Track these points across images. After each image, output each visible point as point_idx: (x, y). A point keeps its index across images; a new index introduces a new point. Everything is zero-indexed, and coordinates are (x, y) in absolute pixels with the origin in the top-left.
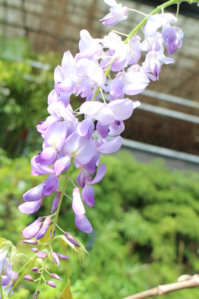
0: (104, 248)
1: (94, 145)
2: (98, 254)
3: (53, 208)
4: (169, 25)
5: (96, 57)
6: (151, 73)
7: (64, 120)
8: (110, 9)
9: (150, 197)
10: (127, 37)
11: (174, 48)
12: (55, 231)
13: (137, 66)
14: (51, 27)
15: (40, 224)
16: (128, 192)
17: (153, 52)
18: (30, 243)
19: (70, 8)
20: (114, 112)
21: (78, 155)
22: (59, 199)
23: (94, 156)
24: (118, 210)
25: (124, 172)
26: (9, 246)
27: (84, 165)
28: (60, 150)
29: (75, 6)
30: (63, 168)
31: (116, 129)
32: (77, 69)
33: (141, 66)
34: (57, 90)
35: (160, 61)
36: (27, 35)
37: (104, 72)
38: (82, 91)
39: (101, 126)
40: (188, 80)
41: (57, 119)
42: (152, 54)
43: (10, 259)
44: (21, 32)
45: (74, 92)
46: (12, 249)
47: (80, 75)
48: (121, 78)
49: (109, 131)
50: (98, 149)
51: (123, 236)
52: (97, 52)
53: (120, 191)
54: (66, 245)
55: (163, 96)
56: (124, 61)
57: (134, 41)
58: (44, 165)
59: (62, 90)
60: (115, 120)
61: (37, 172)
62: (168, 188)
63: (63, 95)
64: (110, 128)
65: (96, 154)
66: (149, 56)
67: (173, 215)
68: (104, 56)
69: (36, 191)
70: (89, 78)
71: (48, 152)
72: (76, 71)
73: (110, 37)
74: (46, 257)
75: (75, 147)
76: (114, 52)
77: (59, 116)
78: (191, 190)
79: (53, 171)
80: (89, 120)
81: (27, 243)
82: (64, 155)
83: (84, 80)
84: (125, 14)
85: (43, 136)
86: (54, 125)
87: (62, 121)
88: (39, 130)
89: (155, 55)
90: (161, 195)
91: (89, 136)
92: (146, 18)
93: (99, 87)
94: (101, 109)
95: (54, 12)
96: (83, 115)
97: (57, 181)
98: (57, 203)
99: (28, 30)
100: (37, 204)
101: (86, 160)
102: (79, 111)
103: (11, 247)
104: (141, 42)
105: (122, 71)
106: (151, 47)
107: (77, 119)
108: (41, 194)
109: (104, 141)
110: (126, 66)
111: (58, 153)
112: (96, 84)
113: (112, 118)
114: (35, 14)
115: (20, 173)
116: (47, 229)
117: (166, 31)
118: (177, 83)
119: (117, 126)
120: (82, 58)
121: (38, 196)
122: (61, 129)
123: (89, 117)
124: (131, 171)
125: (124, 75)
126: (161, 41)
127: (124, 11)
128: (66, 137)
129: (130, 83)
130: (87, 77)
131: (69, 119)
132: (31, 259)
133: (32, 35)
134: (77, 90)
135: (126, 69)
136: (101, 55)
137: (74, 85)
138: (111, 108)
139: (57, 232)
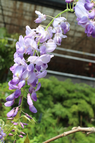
0: (46, 121)
1: (35, 75)
2: (43, 124)
3: (19, 103)
4: (63, 22)
5: (33, 37)
6: (57, 42)
7: (21, 65)
8: (39, 16)
9: (66, 96)
10: (46, 28)
11: (66, 31)
12: (21, 113)
13: (51, 40)
14: (16, 22)
15: (14, 110)
16: (55, 95)
17: (58, 33)
18: (10, 119)
19: (24, 13)
20: (42, 60)
21: (28, 79)
22: (22, 99)
23: (35, 80)
24: (52, 103)
25: (53, 86)
26: (1, 121)
27: (31, 84)
28: (20, 78)
29: (26, 12)
30: (22, 85)
31: (44, 67)
32: (25, 43)
33: (53, 39)
34: (17, 52)
35: (61, 37)
36: (5, 26)
37: (37, 43)
38: (28, 52)
39: (37, 66)
40: (79, 42)
41: (18, 65)
42: (57, 34)
43: (2, 127)
44: (3, 25)
45: (25, 52)
46: (3, 123)
47: (27, 45)
48: (44, 45)
49: (41, 68)
50: (37, 76)
51: (54, 115)
52: (33, 35)
53: (52, 95)
54: (27, 120)
55: (69, 50)
56: (45, 38)
57: (49, 29)
58: (14, 85)
59: (19, 52)
60: (43, 63)
61: (11, 88)
62: (73, 92)
63: (20, 54)
64: (41, 67)
65: (36, 78)
66: (56, 35)
67: (77, 104)
68: (37, 36)
69: (11, 96)
70: (31, 46)
71: (15, 79)
72: (25, 44)
73: (39, 28)
74: (18, 125)
75: (27, 76)
76: (41, 34)
77: (19, 63)
78: (84, 92)
79: (18, 87)
80: (32, 64)
81: (9, 119)
82: (22, 80)
83: (28, 47)
84: (45, 18)
85: (13, 72)
86: (17, 67)
87: (20, 65)
88: (11, 70)
89: (59, 34)
90: (70, 95)
91: (32, 71)
92: (53, 19)
93: (36, 50)
94: (37, 59)
95: (17, 15)
96: (29, 62)
97: (20, 91)
98: (21, 101)
99: (5, 24)
100: (12, 102)
101: (32, 81)
102: (27, 60)
103: (2, 122)
104: (52, 29)
105: (45, 42)
106: (57, 31)
107: (27, 64)
108: (13, 97)
109: (39, 72)
110: (46, 40)
111: (20, 79)
112: (34, 48)
113: (42, 62)
114: (8, 16)
115: (6, 90)
116: (17, 113)
117: (62, 24)
118: (75, 43)
119: (44, 66)
120: (27, 38)
121: (12, 98)
122: (20, 69)
123: (32, 63)
124: (56, 85)
125: (46, 44)
126: (61, 28)
127: (44, 17)
128: (23, 72)
129: (49, 47)
130: (30, 46)
131: (24, 64)
132: (12, 127)
133: (8, 26)
134: (26, 52)
135: (47, 42)
136: (35, 36)
137: (24, 49)
138: (41, 58)
139: (22, 113)
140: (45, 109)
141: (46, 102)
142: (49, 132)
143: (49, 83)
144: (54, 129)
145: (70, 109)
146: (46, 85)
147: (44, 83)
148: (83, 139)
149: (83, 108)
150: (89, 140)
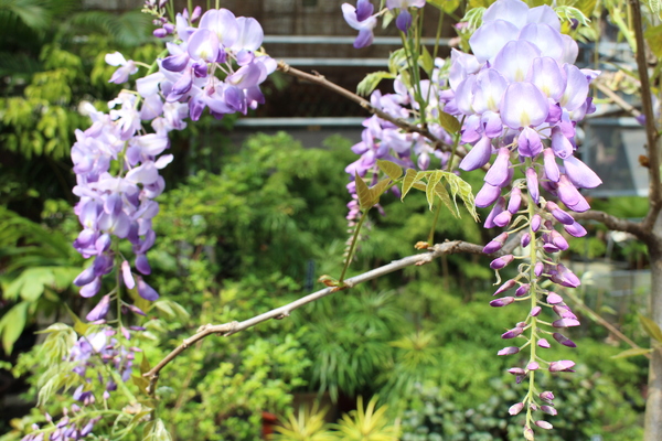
21: (114, 230)
48: (136, 144)
140: (322, 246)
141: (324, 223)
142: (347, 313)
143: (320, 161)
144: (360, 300)
145: (402, 232)
146: (312, 171)
147: (305, 164)
148: (455, 312)
149: (443, 221)
150: (473, 312)
